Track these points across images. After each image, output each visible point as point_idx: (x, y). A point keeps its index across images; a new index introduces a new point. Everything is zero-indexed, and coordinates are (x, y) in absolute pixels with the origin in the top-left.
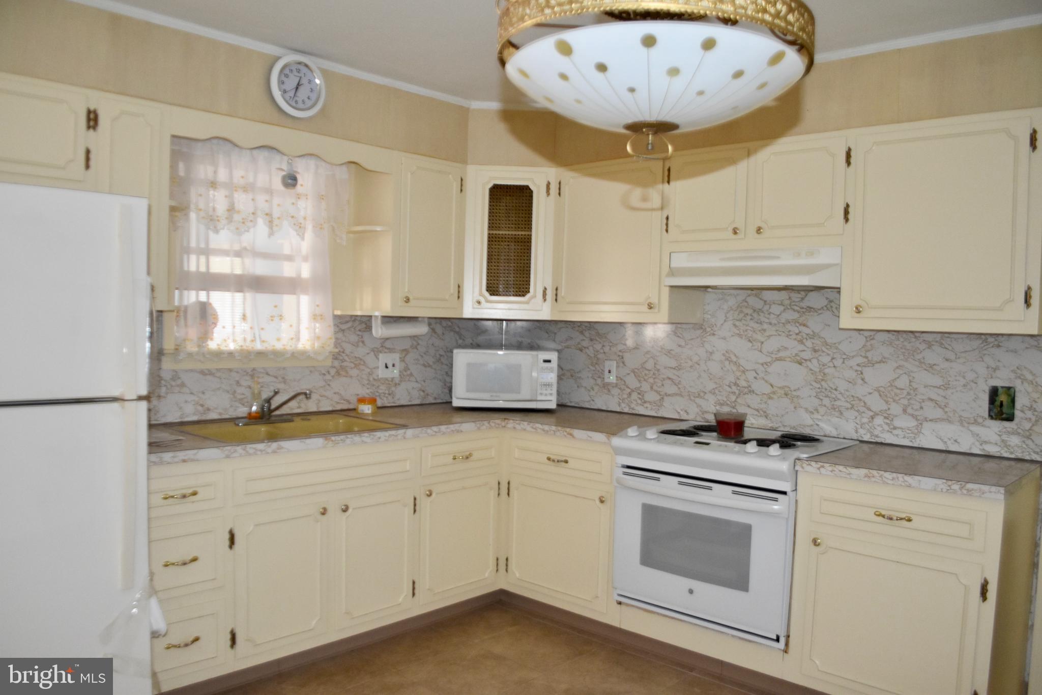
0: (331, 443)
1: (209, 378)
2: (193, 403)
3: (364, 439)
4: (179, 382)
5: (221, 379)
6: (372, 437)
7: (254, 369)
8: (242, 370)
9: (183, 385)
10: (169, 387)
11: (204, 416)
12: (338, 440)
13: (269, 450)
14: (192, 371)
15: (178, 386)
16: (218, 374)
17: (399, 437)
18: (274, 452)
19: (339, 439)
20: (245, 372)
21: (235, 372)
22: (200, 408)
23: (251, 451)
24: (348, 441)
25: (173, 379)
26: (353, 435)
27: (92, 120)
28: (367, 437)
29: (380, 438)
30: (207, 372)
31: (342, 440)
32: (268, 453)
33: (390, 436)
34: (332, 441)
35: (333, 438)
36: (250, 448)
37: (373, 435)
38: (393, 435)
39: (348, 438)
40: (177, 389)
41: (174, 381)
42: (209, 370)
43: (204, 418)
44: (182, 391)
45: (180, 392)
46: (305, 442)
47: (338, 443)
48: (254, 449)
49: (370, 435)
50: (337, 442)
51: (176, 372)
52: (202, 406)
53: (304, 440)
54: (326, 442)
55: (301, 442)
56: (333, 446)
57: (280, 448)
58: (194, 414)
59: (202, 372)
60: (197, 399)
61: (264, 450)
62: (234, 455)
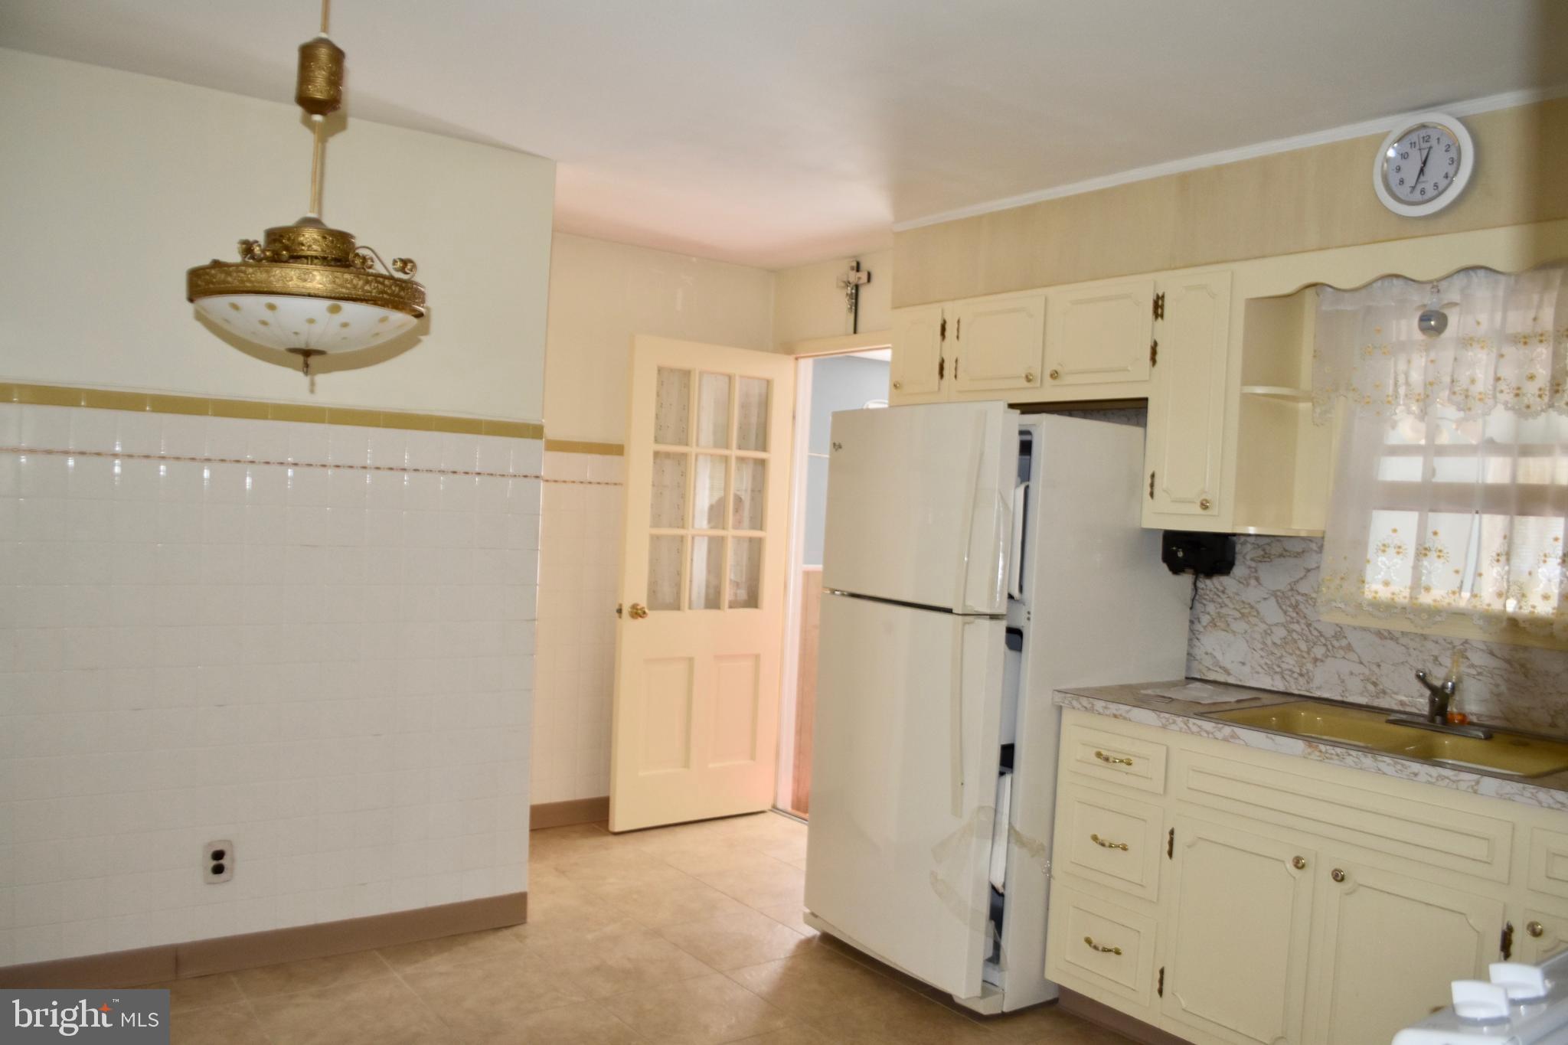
0: (1318, 753)
1: (1390, 644)
2: (1363, 678)
3: (1382, 766)
4: (1344, 643)
5: (1408, 648)
6: (1399, 767)
7: (1466, 642)
8: (1445, 640)
9: (1349, 648)
10: (1330, 647)
11: (1377, 700)
12: (1332, 754)
13: (1219, 735)
14: (1364, 629)
15: (1341, 648)
16: (1403, 640)
17: (1463, 786)
18: (1225, 739)
19: (1333, 752)
20: (1449, 643)
21: (1433, 641)
22: (1371, 687)
23: (1195, 729)
24: (1349, 760)
25: (1336, 637)
26: (1360, 753)
27: (1158, 307)
28: (1388, 764)
29: (1416, 775)
30: (1386, 634)
31: (1338, 755)
32: (1217, 739)
33: (1441, 777)
34: (1320, 751)
35: (1322, 747)
36: (1194, 724)
37: (1403, 765)
38: (1448, 778)
39: (1349, 755)
40: (1342, 652)
41: (1337, 640)
42: (1389, 632)
43: (1376, 703)
44: (1346, 657)
45: (1344, 658)
46: (1273, 740)
47: (1331, 759)
48: (1199, 727)
49: (1396, 763)
50: (1327, 755)
51: (1341, 628)
52: (1375, 684)
53: (1272, 736)
54: (1309, 750)
55: (1267, 737)
56: (1321, 761)
57: (1234, 736)
58: (1361, 694)
59: (1379, 634)
60: (1367, 672)
61: (1212, 733)
62: (1173, 727)
